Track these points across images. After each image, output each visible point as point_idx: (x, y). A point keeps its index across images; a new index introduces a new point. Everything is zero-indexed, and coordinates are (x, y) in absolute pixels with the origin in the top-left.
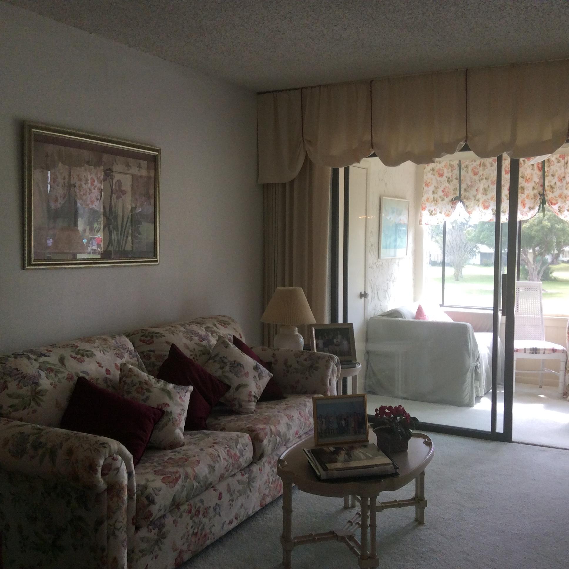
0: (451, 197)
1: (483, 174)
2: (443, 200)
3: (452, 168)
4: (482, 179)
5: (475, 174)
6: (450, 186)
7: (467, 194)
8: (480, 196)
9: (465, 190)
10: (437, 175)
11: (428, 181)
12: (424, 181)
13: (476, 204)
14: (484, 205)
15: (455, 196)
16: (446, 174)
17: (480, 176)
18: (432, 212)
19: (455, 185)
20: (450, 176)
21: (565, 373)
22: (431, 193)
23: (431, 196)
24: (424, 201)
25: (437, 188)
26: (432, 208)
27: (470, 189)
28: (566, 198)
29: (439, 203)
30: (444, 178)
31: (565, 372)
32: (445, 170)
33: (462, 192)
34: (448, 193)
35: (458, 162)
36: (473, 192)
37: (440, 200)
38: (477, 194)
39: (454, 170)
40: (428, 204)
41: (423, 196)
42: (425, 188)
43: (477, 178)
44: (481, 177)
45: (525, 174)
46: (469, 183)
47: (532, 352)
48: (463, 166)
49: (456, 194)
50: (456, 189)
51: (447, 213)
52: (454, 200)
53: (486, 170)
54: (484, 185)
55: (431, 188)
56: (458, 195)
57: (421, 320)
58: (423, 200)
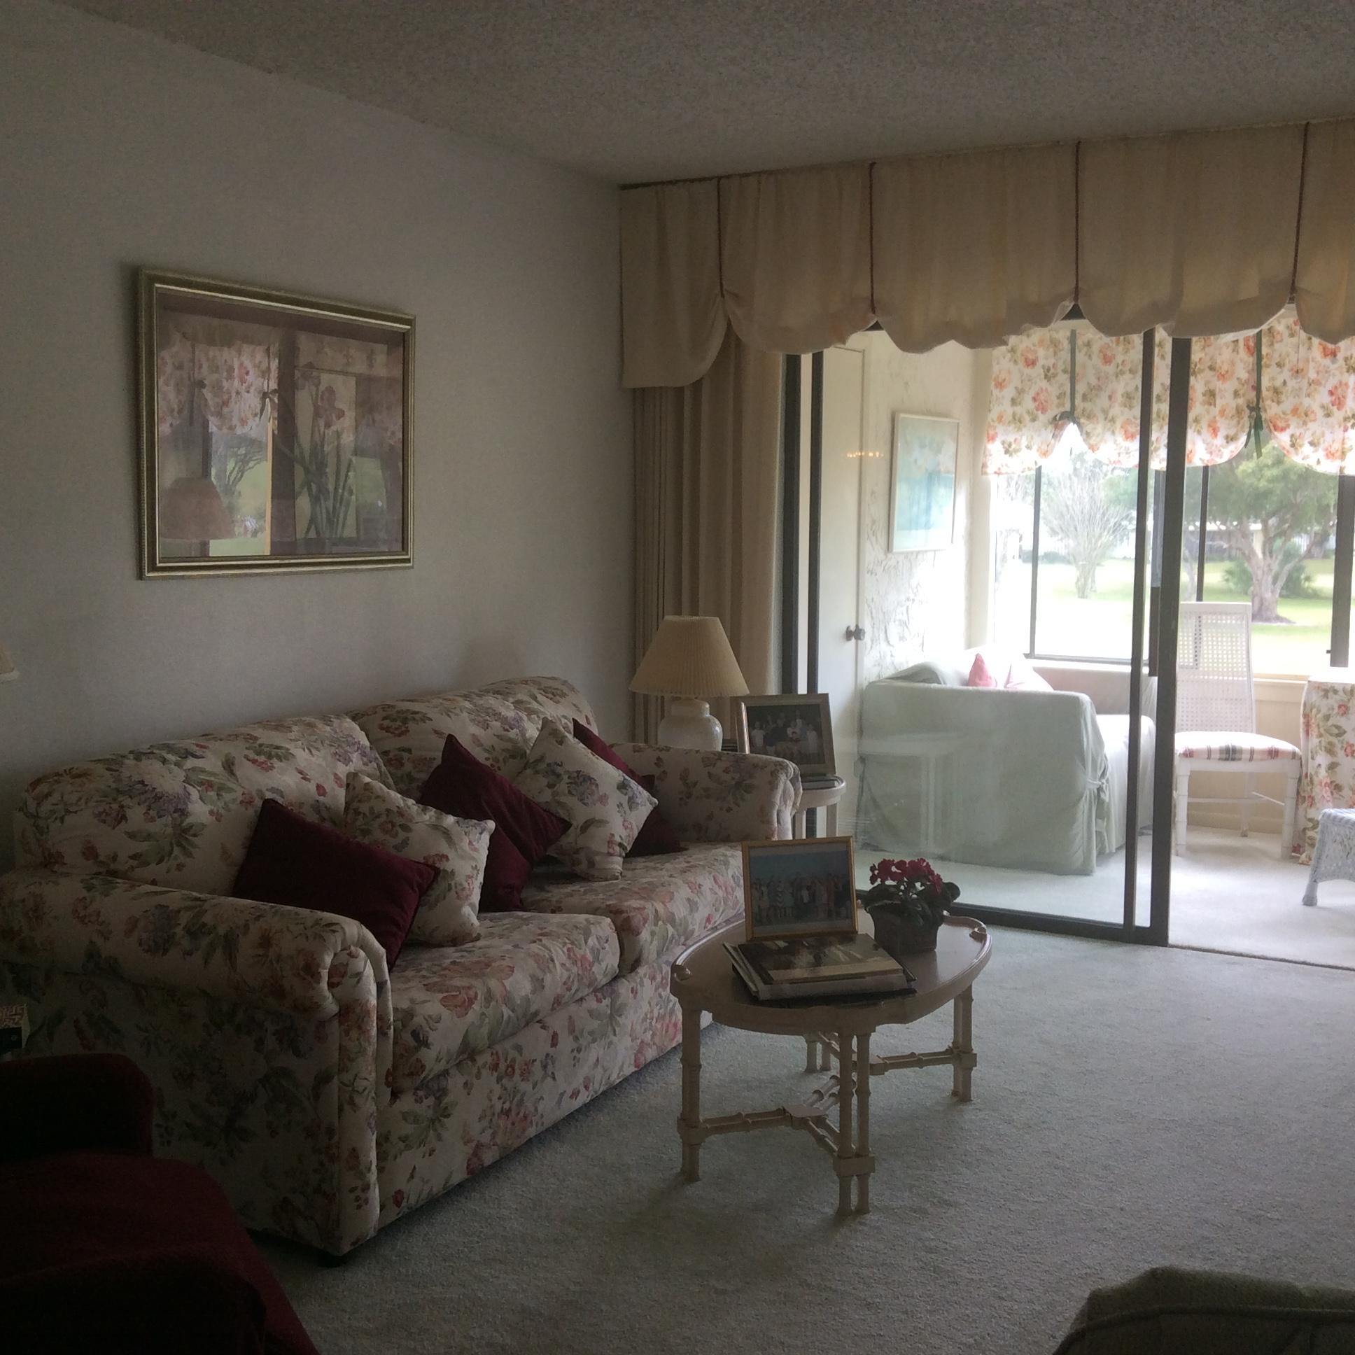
0: (1053, 411)
1: (1123, 361)
2: (1034, 420)
3: (1055, 346)
4: (1122, 373)
5: (1107, 360)
6: (1050, 389)
7: (1088, 405)
8: (1116, 410)
9: (1085, 397)
10: (1021, 363)
11: (1003, 375)
12: (993, 376)
13: (1109, 429)
14: (1125, 431)
15: (1062, 410)
16: (1041, 362)
17: (1118, 367)
18: (1010, 445)
19: (1062, 385)
20: (1051, 366)
21: (1297, 804)
22: (1007, 402)
23: (1009, 410)
24: (993, 421)
25: (1020, 392)
26: (1011, 438)
27: (1097, 395)
28: (1306, 415)
29: (1025, 426)
30: (1038, 371)
31: (1297, 801)
32: (1041, 353)
33: (1078, 401)
34: (1044, 404)
35: (1068, 334)
36: (1103, 400)
37: (1027, 418)
38: (1110, 406)
39: (1060, 351)
40: (1000, 429)
41: (990, 411)
42: (996, 392)
43: (1110, 369)
44: (1120, 367)
45: (1218, 361)
46: (1094, 381)
47: (1224, 756)
48: (1079, 342)
49: (1063, 405)
50: (1065, 394)
51: (1044, 447)
52: (1060, 420)
53: (1131, 351)
54: (1127, 384)
55: (1009, 392)
56: (1068, 407)
57: (981, 688)
58: (990, 420)
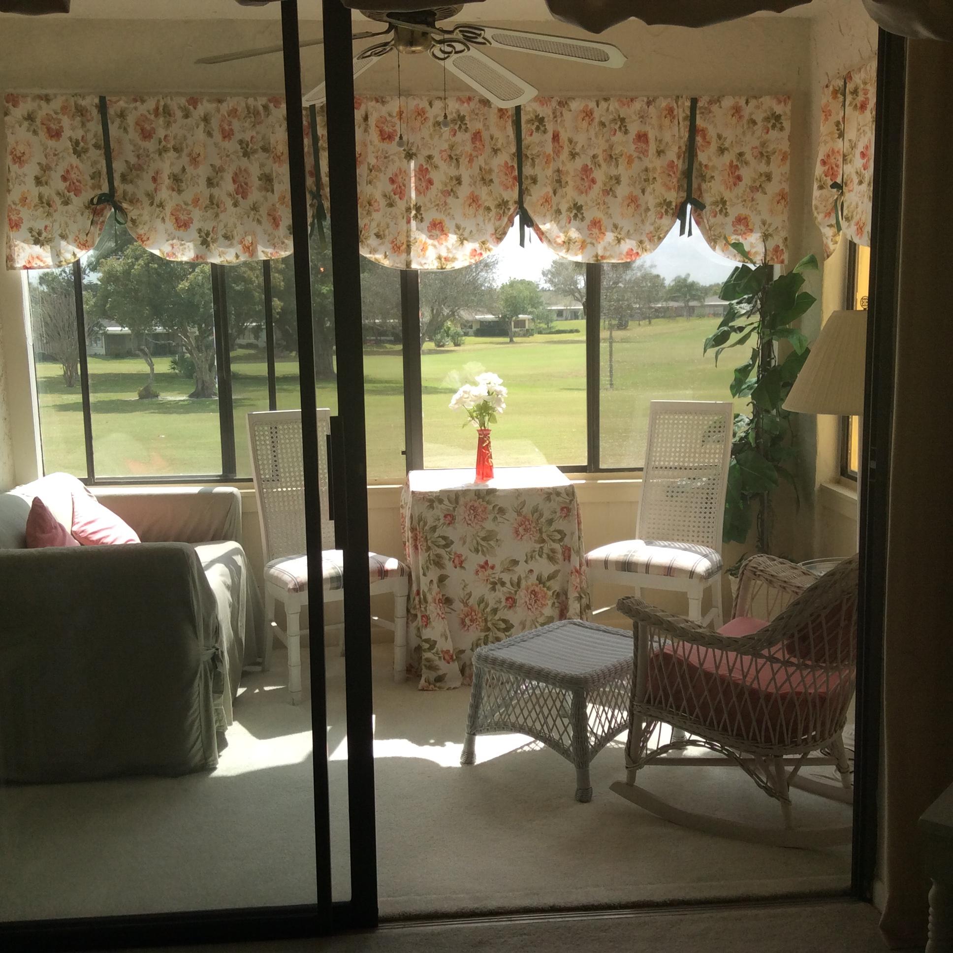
0: (89, 194)
1: (166, 136)
2: (66, 203)
3: (82, 115)
4: (166, 150)
5: (147, 135)
6: (81, 166)
7: (130, 188)
8: (164, 194)
9: (124, 178)
10: (43, 134)
11: (21, 148)
12: (9, 149)
13: (158, 217)
14: (176, 220)
15: (99, 192)
16: (67, 133)
17: (160, 142)
18: (40, 234)
19: (95, 163)
20: (80, 139)
21: (407, 623)
22: (30, 181)
23: (34, 191)
24: (15, 204)
25: (45, 169)
26: (39, 225)
27: (138, 176)
28: (370, 204)
29: (55, 211)
30: (64, 144)
31: (407, 619)
32: (66, 121)
33: (117, 183)
34: (77, 184)
35: (97, 101)
36: (145, 184)
37: (58, 201)
38: (156, 190)
39: (88, 121)
40: (25, 213)
41: (9, 191)
42: (15, 168)
43: (151, 146)
44: (164, 143)
45: (272, 141)
46: (133, 160)
47: (335, 585)
48: (111, 111)
49: (100, 187)
50: (100, 173)
51: (83, 237)
52: (98, 203)
53: (174, 125)
54: (172, 164)
55: (31, 170)
56: (105, 189)
58: (10, 202)
